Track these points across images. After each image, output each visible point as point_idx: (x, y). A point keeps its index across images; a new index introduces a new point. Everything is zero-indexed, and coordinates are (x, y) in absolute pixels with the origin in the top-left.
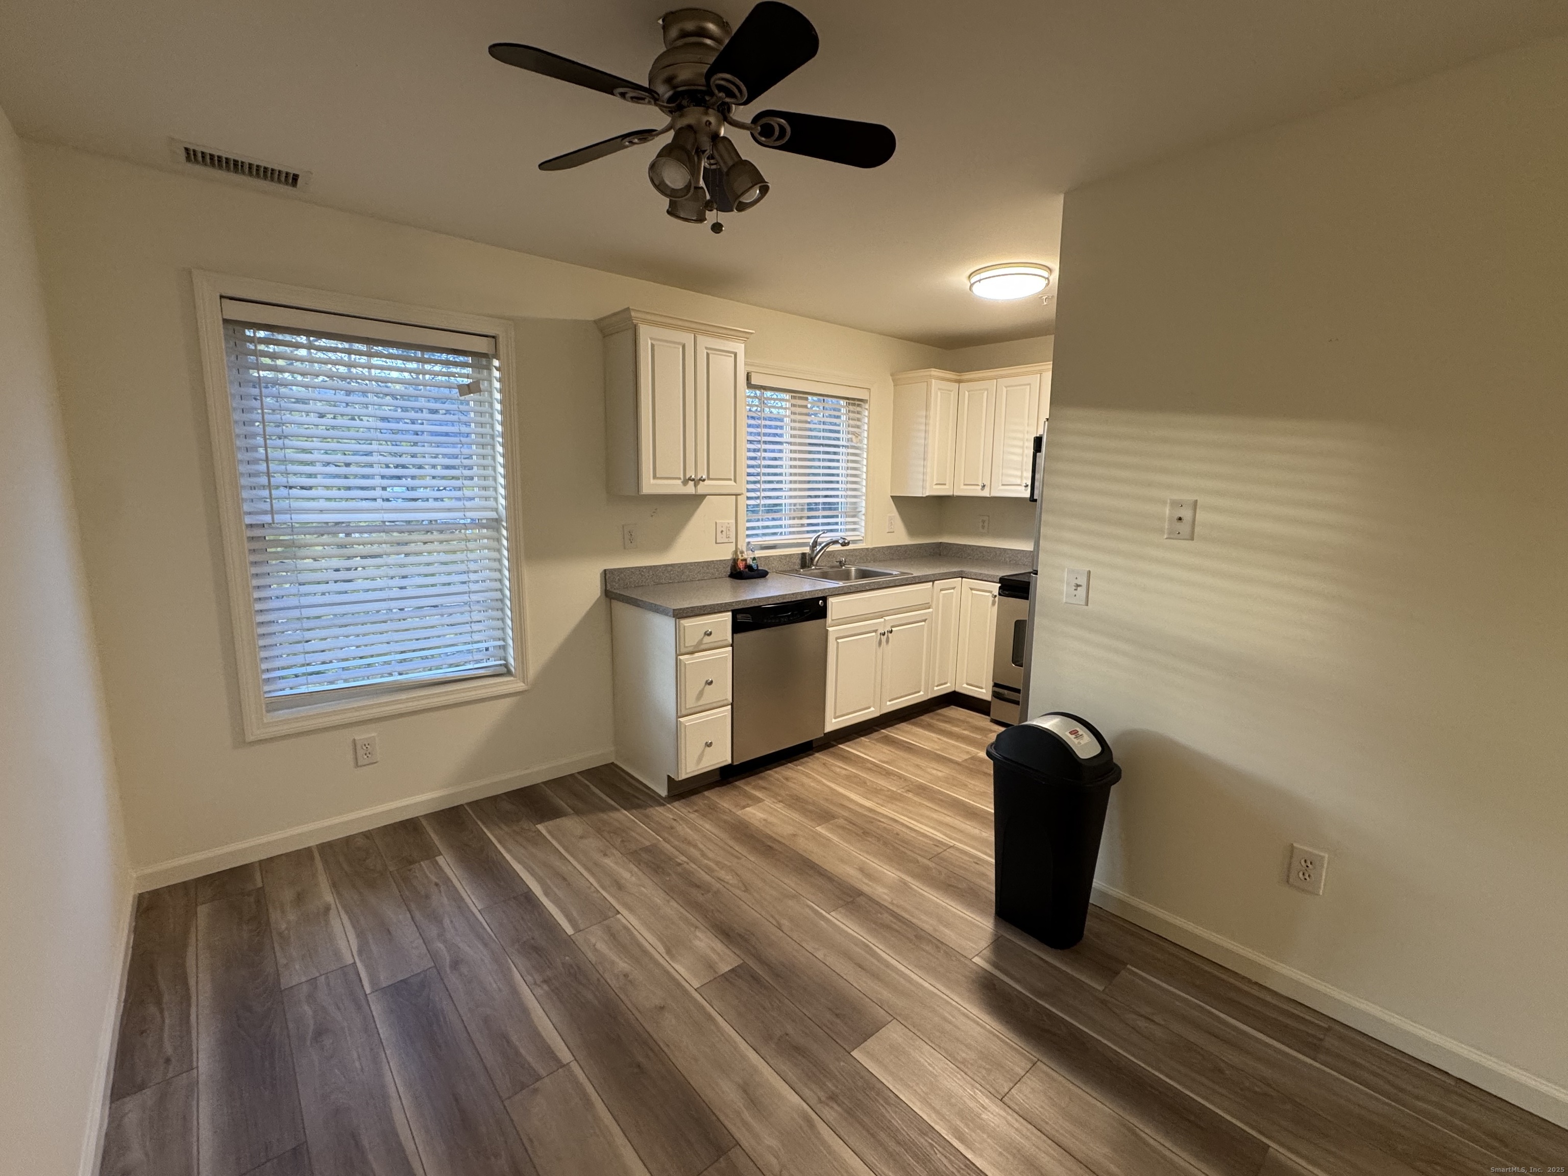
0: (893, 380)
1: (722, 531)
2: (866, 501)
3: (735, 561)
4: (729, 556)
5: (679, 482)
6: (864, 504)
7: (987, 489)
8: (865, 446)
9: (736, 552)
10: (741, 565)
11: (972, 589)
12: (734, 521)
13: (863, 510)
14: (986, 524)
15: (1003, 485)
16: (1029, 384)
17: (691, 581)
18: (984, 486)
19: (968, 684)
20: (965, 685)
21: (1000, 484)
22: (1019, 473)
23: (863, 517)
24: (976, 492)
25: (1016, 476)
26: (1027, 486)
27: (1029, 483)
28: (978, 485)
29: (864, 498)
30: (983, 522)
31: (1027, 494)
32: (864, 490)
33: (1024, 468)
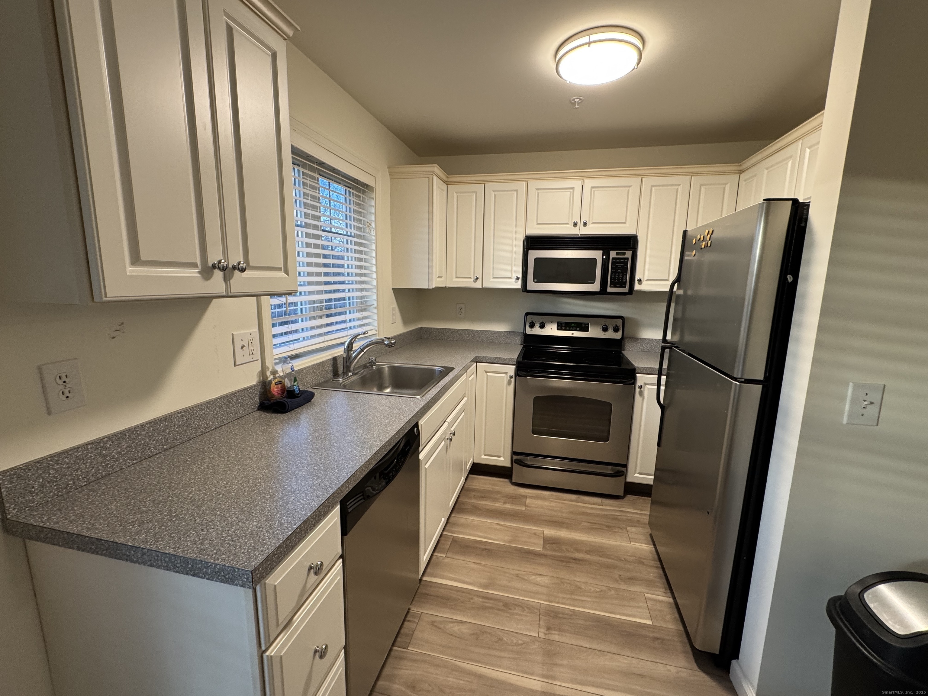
0: (390, 174)
1: (243, 347)
2: (377, 293)
3: (265, 385)
4: (253, 381)
5: (193, 273)
6: (375, 297)
7: (480, 281)
8: (374, 238)
9: (263, 372)
10: (275, 390)
11: (486, 372)
12: (256, 330)
13: (375, 303)
14: (463, 311)
15: (494, 278)
16: (517, 191)
17: (203, 433)
18: (477, 278)
19: (485, 455)
20: (483, 457)
21: (492, 277)
22: (509, 268)
23: (375, 311)
24: (469, 283)
25: (506, 270)
26: (518, 278)
27: (520, 276)
28: (470, 278)
29: (375, 291)
30: (461, 309)
31: (518, 285)
32: (374, 283)
33: (513, 263)
